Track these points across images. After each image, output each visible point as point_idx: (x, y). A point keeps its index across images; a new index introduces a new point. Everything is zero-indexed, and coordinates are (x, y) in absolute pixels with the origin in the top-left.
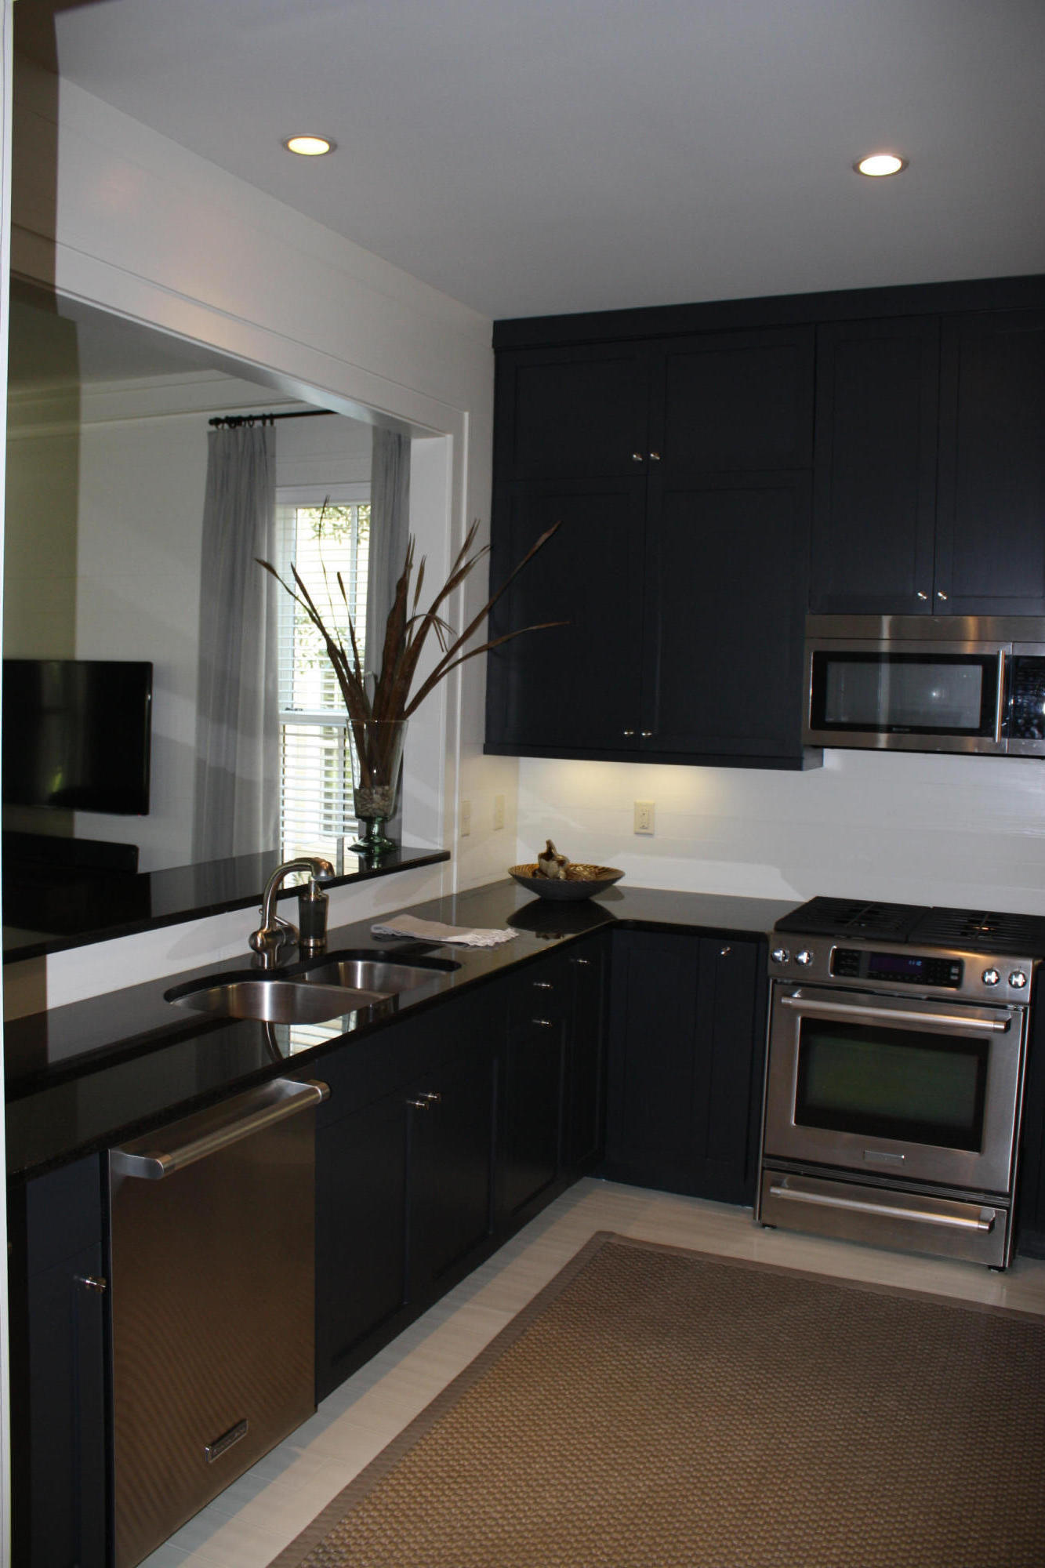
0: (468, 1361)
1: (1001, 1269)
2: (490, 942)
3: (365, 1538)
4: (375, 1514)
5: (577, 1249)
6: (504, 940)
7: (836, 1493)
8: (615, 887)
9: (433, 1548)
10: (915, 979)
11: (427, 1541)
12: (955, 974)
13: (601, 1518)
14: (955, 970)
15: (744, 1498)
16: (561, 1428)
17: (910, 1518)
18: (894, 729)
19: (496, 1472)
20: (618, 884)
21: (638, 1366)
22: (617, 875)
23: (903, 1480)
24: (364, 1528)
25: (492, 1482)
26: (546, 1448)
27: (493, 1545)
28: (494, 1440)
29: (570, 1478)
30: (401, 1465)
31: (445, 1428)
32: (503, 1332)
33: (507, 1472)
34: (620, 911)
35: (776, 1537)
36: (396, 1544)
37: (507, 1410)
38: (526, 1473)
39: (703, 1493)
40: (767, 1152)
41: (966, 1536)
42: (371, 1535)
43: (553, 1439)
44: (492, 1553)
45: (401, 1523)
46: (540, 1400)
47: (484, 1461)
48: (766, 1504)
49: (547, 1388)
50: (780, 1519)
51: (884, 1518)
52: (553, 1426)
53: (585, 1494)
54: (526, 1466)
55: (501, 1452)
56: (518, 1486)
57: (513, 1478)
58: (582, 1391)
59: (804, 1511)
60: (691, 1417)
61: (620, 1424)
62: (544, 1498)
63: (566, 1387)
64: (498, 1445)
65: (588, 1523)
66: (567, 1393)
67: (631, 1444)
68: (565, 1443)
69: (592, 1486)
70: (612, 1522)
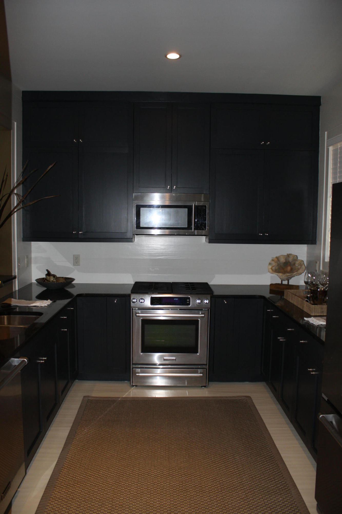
0: (63, 446)
1: (205, 386)
2: (46, 305)
3: (57, 511)
4: (56, 502)
5: (80, 403)
6: (49, 304)
7: (191, 457)
8: (72, 284)
9: (81, 506)
11: (78, 505)
12: (188, 301)
13: (129, 482)
14: (188, 300)
15: (167, 465)
16: (103, 459)
17: (212, 458)
19: (89, 478)
20: (73, 282)
21: (117, 435)
22: (73, 280)
23: (206, 449)
24: (55, 508)
25: (90, 481)
26: (101, 466)
27: (100, 500)
28: (83, 468)
29: (113, 473)
30: (57, 484)
31: (66, 469)
32: (69, 434)
33: (93, 477)
34: (74, 292)
35: (180, 473)
36: (69, 509)
37: (83, 458)
38: (99, 475)
39: (155, 467)
40: (133, 363)
41: (228, 459)
42: (58, 509)
43: (102, 463)
44: (101, 502)
45: (67, 502)
46: (92, 452)
47: (84, 475)
48: (174, 465)
49: (92, 448)
50: (179, 468)
51: (206, 460)
52: (100, 459)
53: (120, 477)
54: (98, 473)
55: (88, 471)
56: (99, 480)
57: (96, 478)
58: (104, 446)
59: (184, 464)
60: (140, 446)
61: (120, 453)
62: (109, 481)
63: (98, 446)
64: (86, 469)
65: (126, 485)
66: (99, 448)
67: (126, 458)
68: (107, 463)
69: (121, 474)
70: (132, 482)
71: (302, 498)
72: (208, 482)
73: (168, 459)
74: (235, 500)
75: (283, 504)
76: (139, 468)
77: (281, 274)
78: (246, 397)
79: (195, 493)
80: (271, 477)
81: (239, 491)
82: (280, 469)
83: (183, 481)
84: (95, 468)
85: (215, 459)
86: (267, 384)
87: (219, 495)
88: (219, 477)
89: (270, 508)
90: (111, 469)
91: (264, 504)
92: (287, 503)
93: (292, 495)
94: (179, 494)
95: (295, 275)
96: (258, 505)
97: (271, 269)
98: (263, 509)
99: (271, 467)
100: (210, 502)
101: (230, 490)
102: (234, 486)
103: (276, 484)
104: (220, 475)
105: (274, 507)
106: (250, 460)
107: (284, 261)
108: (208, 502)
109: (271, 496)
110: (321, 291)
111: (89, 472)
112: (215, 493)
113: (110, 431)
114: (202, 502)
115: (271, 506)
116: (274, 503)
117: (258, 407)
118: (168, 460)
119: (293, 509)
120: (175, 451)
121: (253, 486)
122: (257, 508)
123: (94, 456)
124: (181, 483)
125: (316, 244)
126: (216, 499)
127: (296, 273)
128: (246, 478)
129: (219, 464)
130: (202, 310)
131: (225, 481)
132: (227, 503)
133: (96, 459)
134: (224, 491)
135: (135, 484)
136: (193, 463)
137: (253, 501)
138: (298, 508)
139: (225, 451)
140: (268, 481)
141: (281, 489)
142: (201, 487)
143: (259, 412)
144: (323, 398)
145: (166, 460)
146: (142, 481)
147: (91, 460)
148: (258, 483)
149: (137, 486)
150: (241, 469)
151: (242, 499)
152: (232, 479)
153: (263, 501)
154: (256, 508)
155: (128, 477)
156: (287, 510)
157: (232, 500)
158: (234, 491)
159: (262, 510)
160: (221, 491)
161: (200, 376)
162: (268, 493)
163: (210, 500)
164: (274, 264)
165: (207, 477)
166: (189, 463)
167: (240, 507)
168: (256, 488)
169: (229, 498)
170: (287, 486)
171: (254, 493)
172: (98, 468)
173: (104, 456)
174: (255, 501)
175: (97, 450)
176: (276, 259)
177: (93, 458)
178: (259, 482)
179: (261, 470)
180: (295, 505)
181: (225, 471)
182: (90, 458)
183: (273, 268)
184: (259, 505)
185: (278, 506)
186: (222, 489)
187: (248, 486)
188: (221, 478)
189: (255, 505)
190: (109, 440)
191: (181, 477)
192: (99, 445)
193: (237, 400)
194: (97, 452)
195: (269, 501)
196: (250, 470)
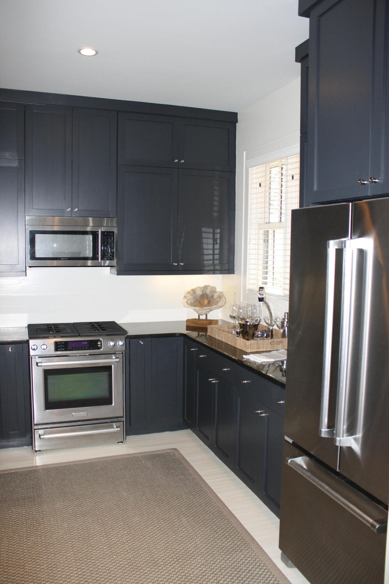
1: (122, 442)
7: (131, 528)
10: (86, 348)
12: (99, 344)
13: (66, 573)
15: (106, 542)
16: (24, 550)
17: (156, 524)
18: (62, 259)
21: (34, 516)
23: (146, 515)
26: (25, 559)
29: (43, 565)
35: (125, 549)
38: (25, 572)
40: (35, 423)
41: (174, 522)
43: (25, 555)
46: (7, 544)
47: (5, 577)
48: (114, 541)
49: (6, 538)
50: (122, 543)
51: (150, 528)
52: (21, 550)
53: (53, 568)
54: (23, 570)
55: (9, 570)
56: (26, 578)
57: (22, 576)
58: (20, 533)
59: (126, 537)
60: (67, 525)
61: (45, 538)
62: (40, 577)
63: (13, 534)
64: (5, 568)
65: (63, 576)
66: (15, 536)
67: (54, 543)
68: (31, 554)
69: (53, 564)
70: (71, 572)
71: (263, 550)
72: (160, 553)
73: (106, 534)
74: (195, 568)
75: (246, 561)
76: (73, 552)
77: (197, 308)
78: (172, 449)
79: (149, 569)
80: (226, 535)
81: (196, 557)
82: (232, 524)
83: (131, 558)
84: (17, 564)
85: (160, 525)
86: (194, 432)
87: (176, 566)
88: (171, 545)
89: (235, 568)
90: (39, 561)
91: (228, 565)
92: (250, 559)
93: (253, 550)
94: (131, 575)
95: (213, 308)
96: (221, 568)
97: (187, 302)
98: (228, 571)
99: (222, 523)
100: (169, 575)
101: (186, 558)
102: (190, 552)
103: (233, 541)
104: (171, 543)
105: (239, 567)
106: (198, 519)
107: (201, 294)
108: (167, 576)
109: (232, 555)
110: (250, 325)
111: (11, 571)
112: (171, 564)
113: (23, 512)
114: (160, 577)
115: (236, 566)
116: (237, 562)
117: (188, 459)
118: (106, 536)
119: (258, 564)
120: (110, 523)
121: (210, 548)
122: (222, 571)
123: (11, 548)
124: (130, 561)
125: (234, 273)
126: (174, 571)
127: (215, 306)
128: (200, 540)
129: (166, 530)
130: (115, 353)
131: (178, 548)
132: (188, 573)
133: (15, 552)
134: (181, 560)
135: (75, 572)
136: (136, 534)
137: (215, 565)
138: (263, 563)
139: (167, 514)
140: (224, 539)
141: (240, 545)
142: (153, 560)
143: (191, 464)
144: (287, 441)
145: (103, 536)
146: (82, 568)
147: (9, 554)
148: (215, 544)
149: (77, 575)
150: (192, 532)
151: (203, 565)
152: (185, 545)
153: (225, 562)
154: (220, 571)
155: (63, 566)
156: (252, 566)
157: (192, 569)
158: (191, 558)
159: (227, 573)
160: (178, 561)
161: (117, 430)
162: (228, 552)
163: (168, 574)
164: (189, 297)
165: (157, 548)
166: (131, 535)
167: (203, 574)
168: (213, 550)
169: (188, 566)
170: (245, 541)
171: (213, 556)
172: (21, 563)
173: (25, 546)
174: (216, 564)
175: (13, 539)
176: (192, 292)
177: (11, 551)
178: (215, 542)
179: (212, 528)
180: (258, 560)
181: (175, 537)
182: (7, 551)
183: (189, 302)
184: (223, 568)
185: (242, 564)
186: (178, 558)
187: (205, 549)
188: (172, 546)
189: (218, 568)
190: (25, 524)
191: (127, 553)
192: (14, 532)
193: (162, 453)
194: (14, 542)
195: (232, 560)
196: (202, 531)
